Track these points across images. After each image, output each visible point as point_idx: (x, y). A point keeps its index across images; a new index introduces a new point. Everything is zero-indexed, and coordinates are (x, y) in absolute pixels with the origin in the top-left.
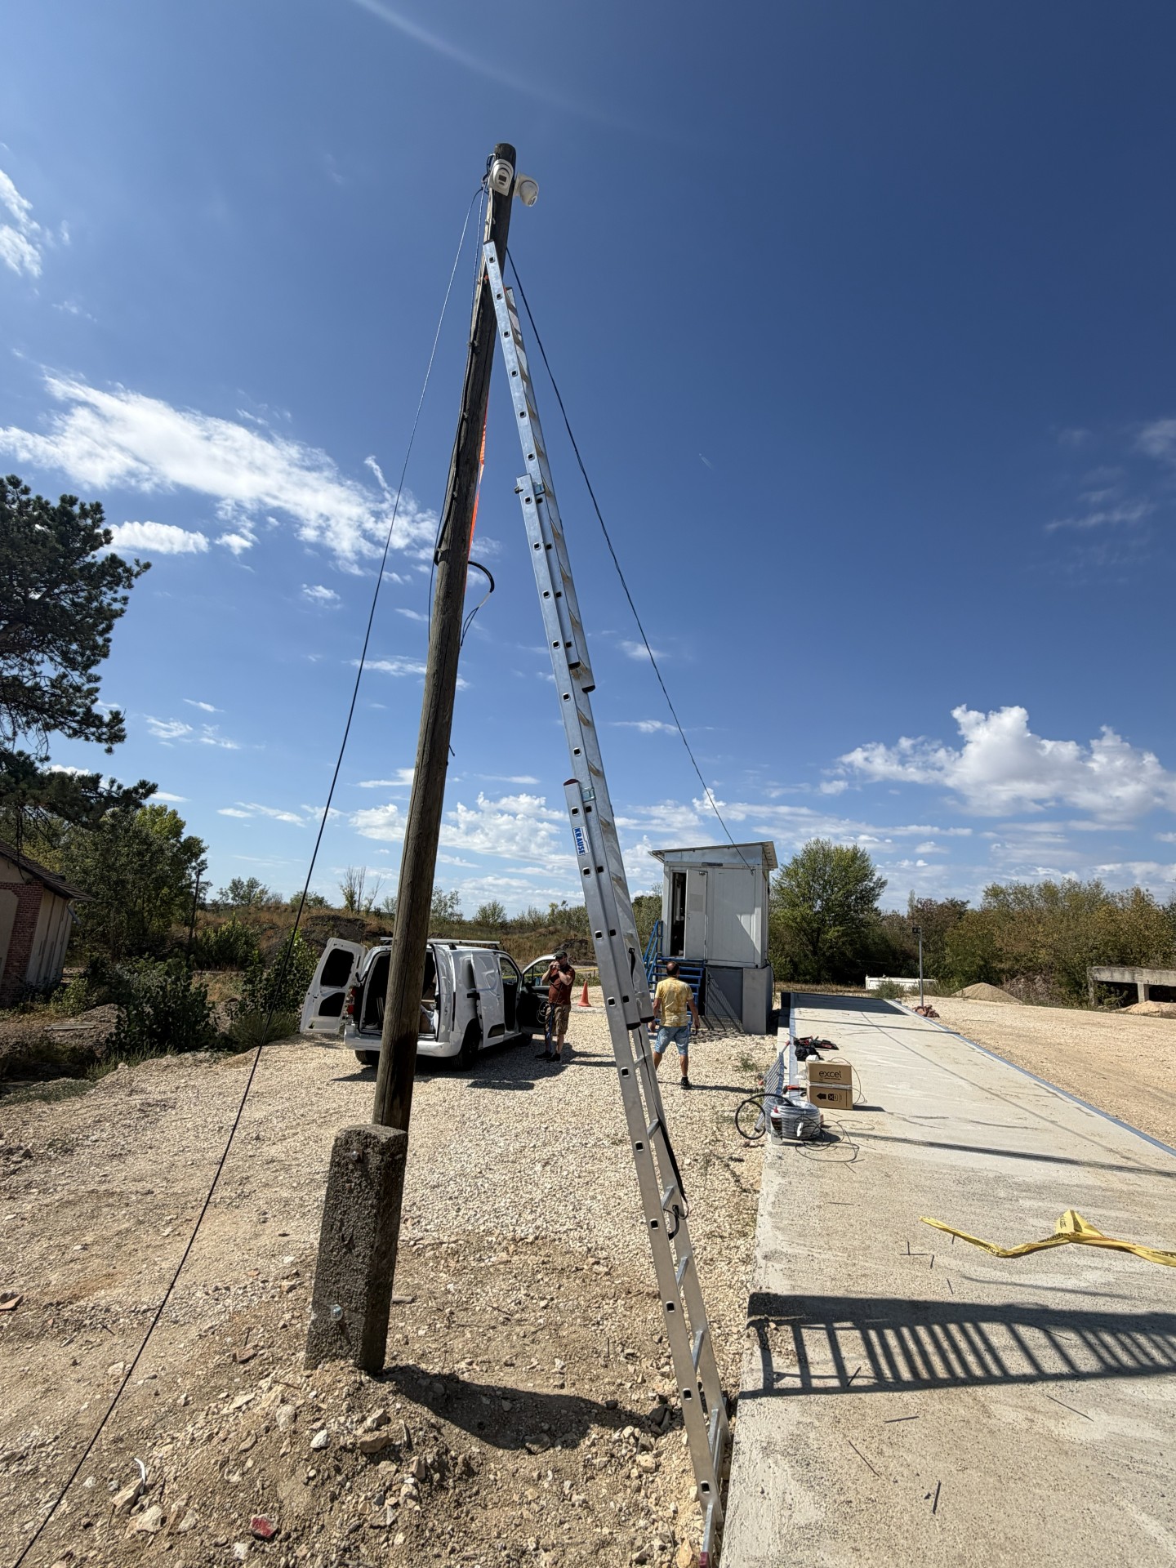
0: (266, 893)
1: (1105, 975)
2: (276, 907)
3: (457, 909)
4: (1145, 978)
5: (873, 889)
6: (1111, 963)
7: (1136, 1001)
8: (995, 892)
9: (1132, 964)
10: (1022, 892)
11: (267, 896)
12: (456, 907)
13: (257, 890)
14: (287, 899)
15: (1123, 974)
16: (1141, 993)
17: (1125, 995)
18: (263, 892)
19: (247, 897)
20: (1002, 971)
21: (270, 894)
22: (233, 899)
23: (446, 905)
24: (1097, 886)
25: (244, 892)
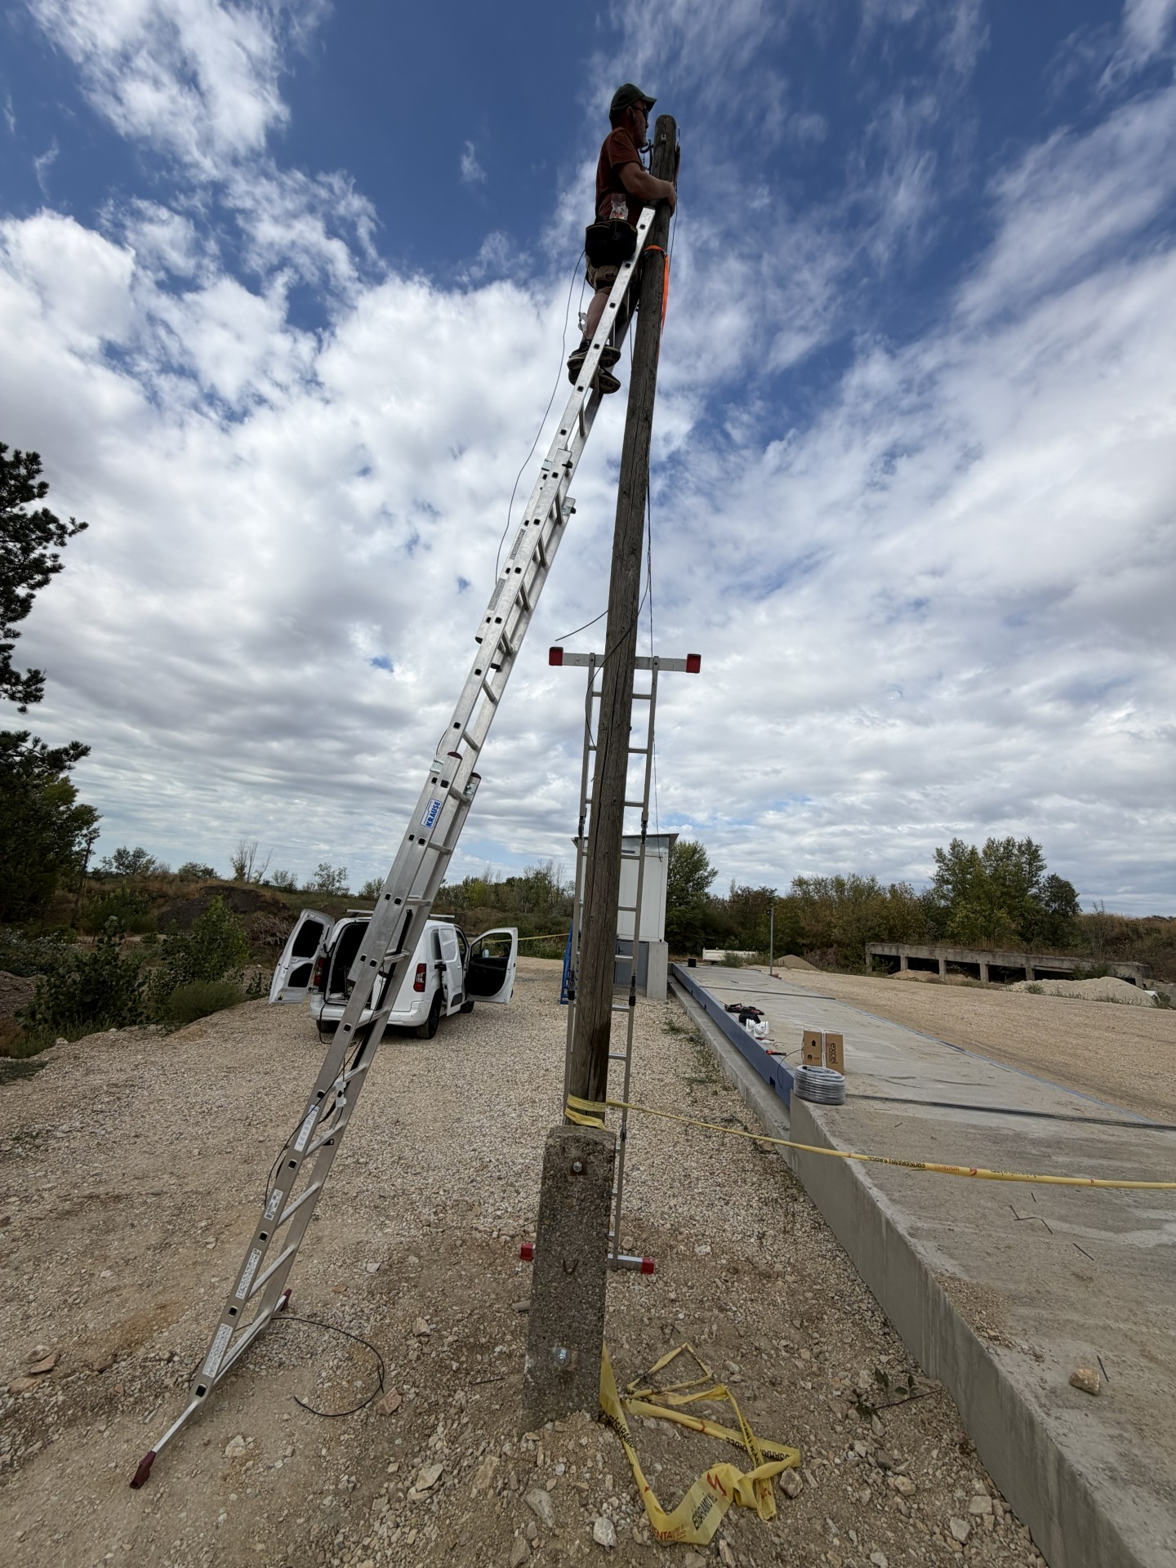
0: (153, 863)
1: (878, 950)
2: (164, 876)
3: (344, 884)
4: (906, 952)
5: (707, 877)
6: (883, 941)
7: (899, 970)
8: (800, 883)
9: (897, 941)
10: (820, 884)
11: (153, 866)
12: (343, 882)
13: (144, 860)
14: (175, 869)
15: (891, 949)
16: (904, 964)
17: (889, 966)
18: (151, 862)
19: (132, 866)
20: (804, 945)
21: (157, 864)
22: (117, 868)
23: (334, 879)
24: (873, 880)
25: (131, 863)
